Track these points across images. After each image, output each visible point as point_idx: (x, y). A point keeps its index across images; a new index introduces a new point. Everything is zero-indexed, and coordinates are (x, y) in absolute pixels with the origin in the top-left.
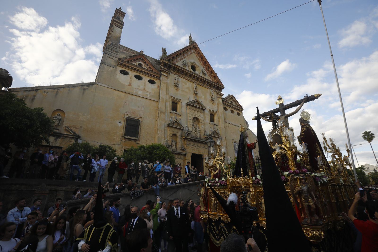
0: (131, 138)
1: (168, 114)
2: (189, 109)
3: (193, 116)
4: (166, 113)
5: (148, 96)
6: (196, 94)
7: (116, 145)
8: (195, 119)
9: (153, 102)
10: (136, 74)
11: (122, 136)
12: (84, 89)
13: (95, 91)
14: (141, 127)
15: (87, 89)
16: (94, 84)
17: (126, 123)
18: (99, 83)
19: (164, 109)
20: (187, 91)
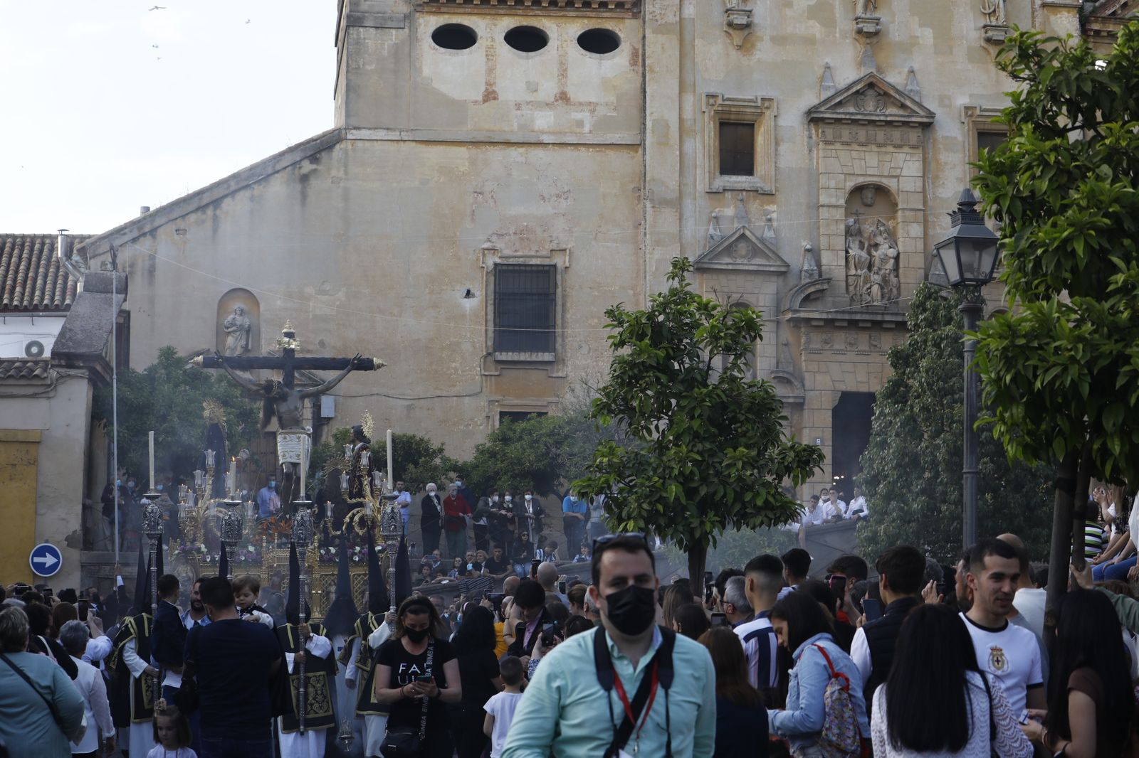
0: (523, 357)
1: (695, 207)
2: (821, 146)
3: (850, 184)
4: (688, 203)
5: (587, 129)
6: (870, 36)
7: (467, 398)
8: (869, 195)
9: (611, 154)
10: (509, 23)
11: (485, 353)
12: (304, 179)
13: (346, 173)
14: (564, 297)
15: (315, 170)
16: (335, 145)
17: (495, 292)
18: (354, 131)
19: (673, 182)
20: (816, 29)
